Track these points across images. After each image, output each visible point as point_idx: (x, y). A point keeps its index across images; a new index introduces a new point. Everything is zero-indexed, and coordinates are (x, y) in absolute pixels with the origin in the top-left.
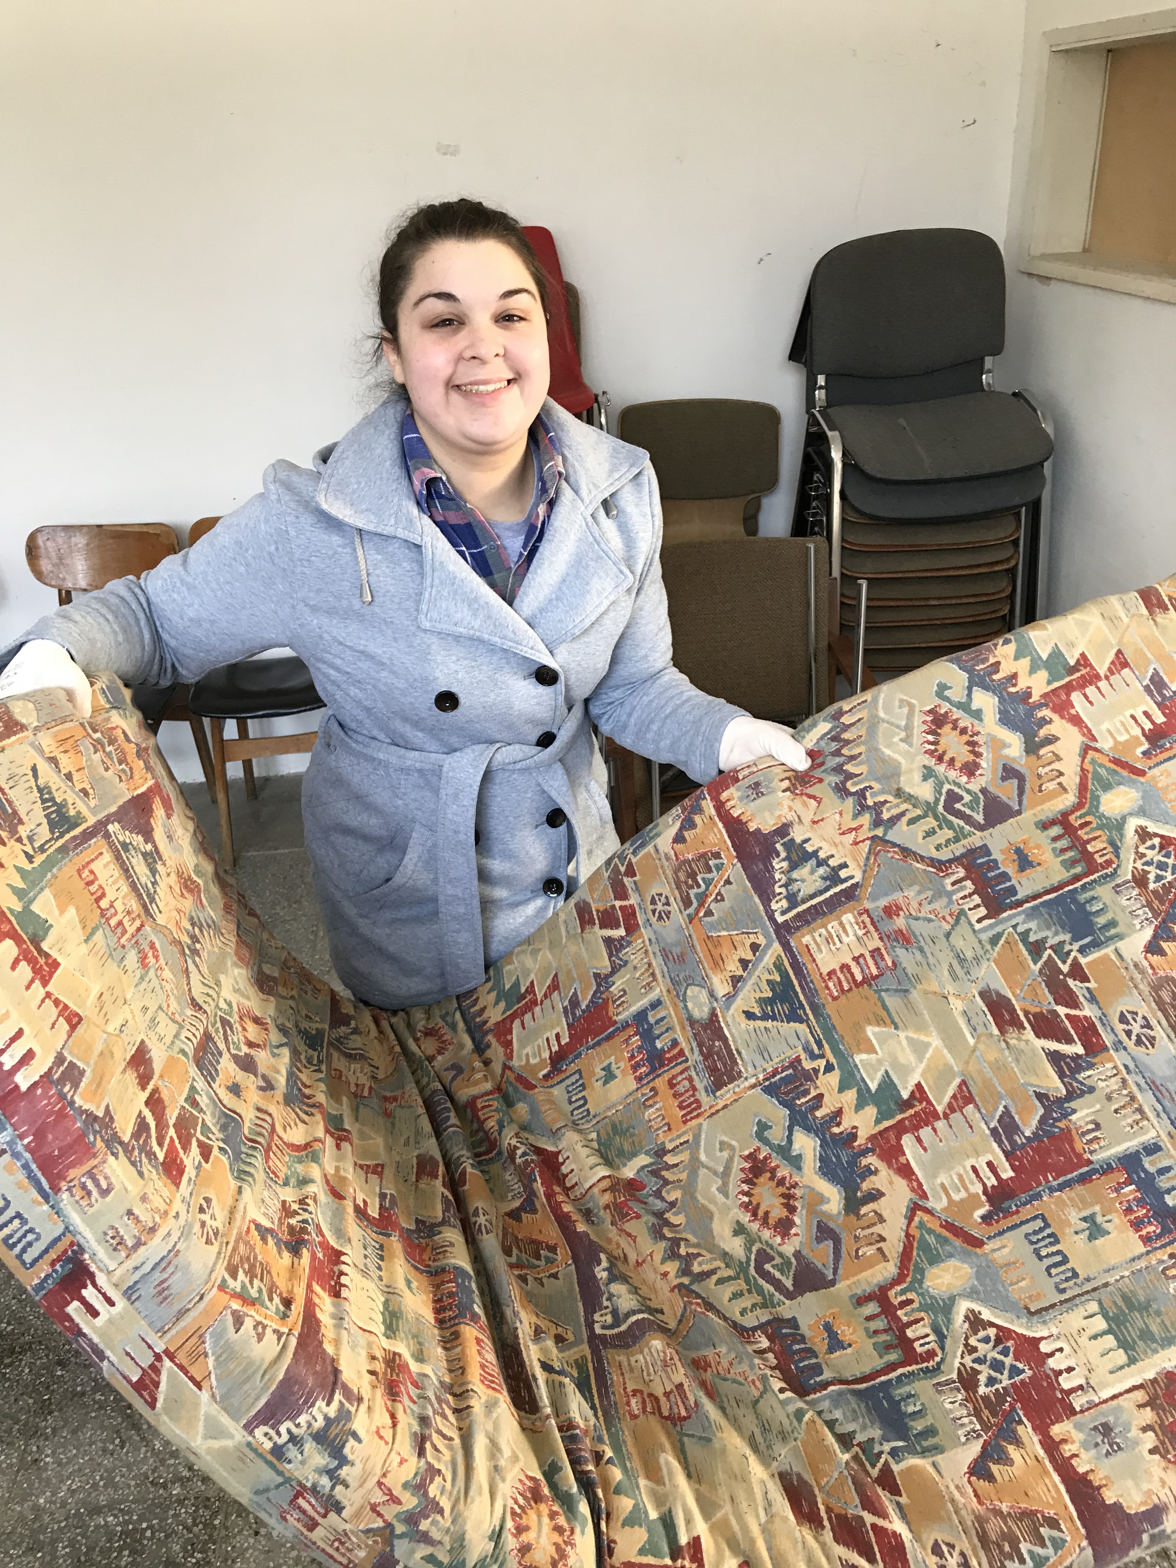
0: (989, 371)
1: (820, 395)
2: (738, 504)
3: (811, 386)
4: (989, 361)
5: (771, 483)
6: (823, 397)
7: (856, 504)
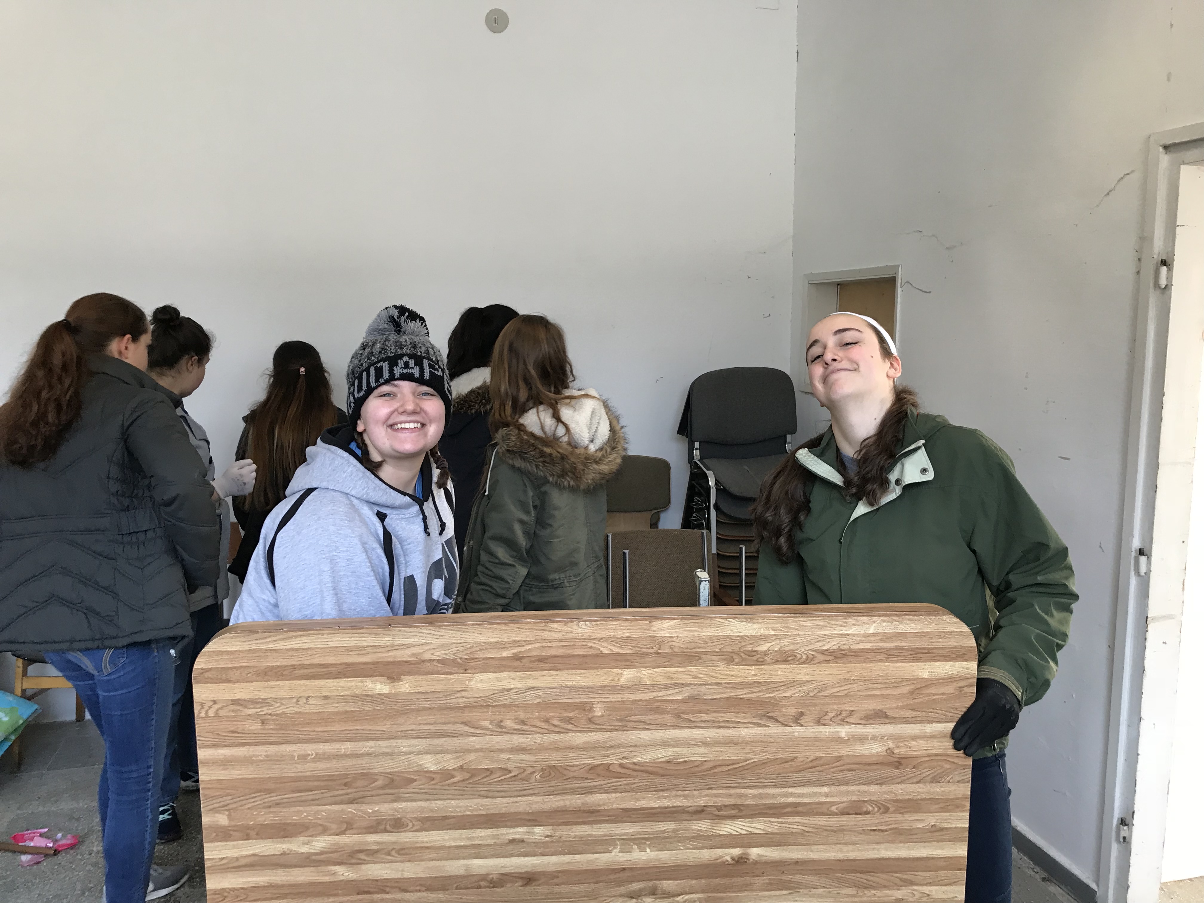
0: (789, 443)
1: (696, 453)
2: (648, 515)
3: (691, 449)
4: (789, 437)
5: (666, 504)
6: (698, 454)
7: (725, 511)
